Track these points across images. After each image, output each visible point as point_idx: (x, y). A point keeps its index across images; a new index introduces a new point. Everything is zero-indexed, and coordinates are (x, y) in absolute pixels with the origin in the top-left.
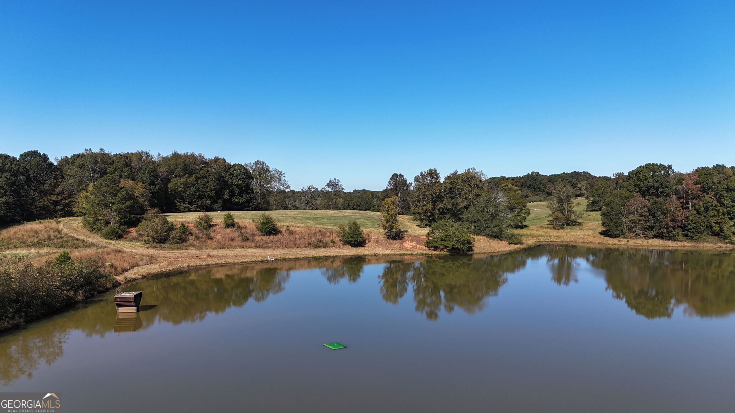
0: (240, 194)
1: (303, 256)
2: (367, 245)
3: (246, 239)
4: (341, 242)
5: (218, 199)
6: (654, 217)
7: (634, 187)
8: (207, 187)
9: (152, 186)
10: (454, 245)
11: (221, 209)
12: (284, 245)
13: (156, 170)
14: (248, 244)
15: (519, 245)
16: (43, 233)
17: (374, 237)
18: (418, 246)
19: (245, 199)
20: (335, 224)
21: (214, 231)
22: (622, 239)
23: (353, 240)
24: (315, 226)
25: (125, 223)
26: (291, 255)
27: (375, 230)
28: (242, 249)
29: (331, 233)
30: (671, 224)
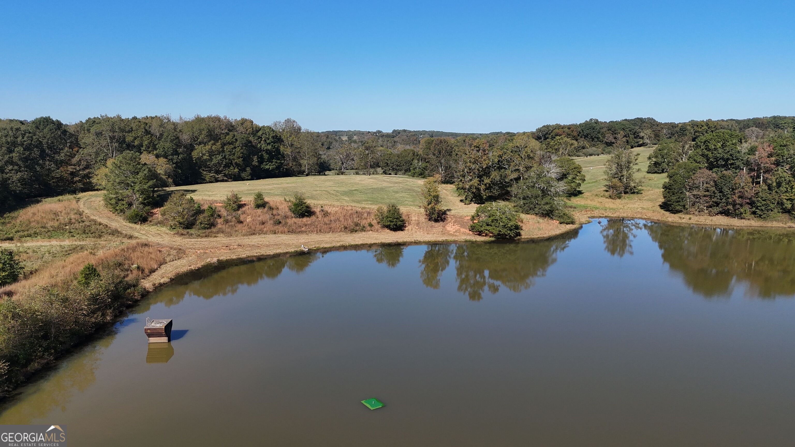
0: (270, 160)
1: (338, 244)
2: (407, 228)
3: (278, 222)
4: (379, 226)
5: (247, 166)
6: (721, 192)
7: (701, 157)
8: (234, 154)
9: (175, 156)
10: (500, 231)
11: (249, 177)
12: (319, 229)
13: (178, 138)
14: (279, 228)
15: (571, 225)
16: (63, 214)
17: (414, 218)
18: (462, 230)
19: (275, 165)
20: (374, 201)
21: (244, 213)
22: (683, 216)
23: (392, 224)
24: (352, 205)
25: (148, 204)
26: (327, 243)
27: (416, 209)
28: (274, 236)
29: (369, 213)
30: (738, 201)
